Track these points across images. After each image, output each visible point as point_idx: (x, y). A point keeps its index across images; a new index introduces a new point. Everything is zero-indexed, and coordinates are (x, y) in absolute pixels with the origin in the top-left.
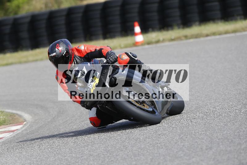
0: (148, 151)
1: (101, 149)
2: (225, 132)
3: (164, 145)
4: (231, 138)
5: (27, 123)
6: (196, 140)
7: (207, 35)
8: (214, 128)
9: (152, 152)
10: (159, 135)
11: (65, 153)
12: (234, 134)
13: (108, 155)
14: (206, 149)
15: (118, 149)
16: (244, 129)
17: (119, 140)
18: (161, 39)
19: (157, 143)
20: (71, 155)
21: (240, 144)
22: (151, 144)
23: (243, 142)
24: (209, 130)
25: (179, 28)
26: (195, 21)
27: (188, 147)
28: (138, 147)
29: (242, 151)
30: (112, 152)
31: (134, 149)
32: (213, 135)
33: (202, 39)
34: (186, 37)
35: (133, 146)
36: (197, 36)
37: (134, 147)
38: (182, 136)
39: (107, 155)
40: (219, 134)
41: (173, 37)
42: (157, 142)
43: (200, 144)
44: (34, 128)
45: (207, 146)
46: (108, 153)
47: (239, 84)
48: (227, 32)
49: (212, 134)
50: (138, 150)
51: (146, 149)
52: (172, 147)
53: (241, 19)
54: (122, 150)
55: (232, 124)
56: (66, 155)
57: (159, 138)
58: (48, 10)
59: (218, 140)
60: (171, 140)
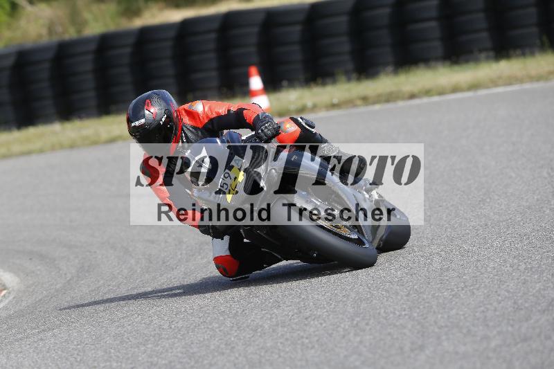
0: (282, 354)
1: (175, 351)
2: (454, 312)
3: (318, 341)
4: (468, 324)
5: (9, 293)
6: (389, 330)
7: (412, 96)
8: (428, 303)
9: (291, 358)
10: (306, 319)
11: (94, 361)
12: (475, 315)
13: (192, 363)
14: (412, 350)
15: (214, 350)
16: (495, 304)
17: (217, 330)
18: (309, 104)
19: (302, 337)
20: (108, 364)
21: (486, 338)
22: (287, 339)
23: (495, 332)
24: (419, 308)
25: (349, 80)
26: (385, 64)
27: (371, 344)
28: (258, 345)
29: (491, 355)
30: (200, 357)
31: (249, 351)
32: (427, 318)
33: (401, 104)
34: (365, 100)
35: (248, 343)
36: (389, 98)
37: (250, 345)
38: (358, 322)
39: (189, 363)
40: (440, 316)
41: (335, 101)
42: (302, 334)
43: (397, 339)
44: (24, 304)
45: (413, 343)
46: (190, 359)
47: (484, 204)
48: (456, 89)
49: (425, 316)
50: (258, 352)
51: (277, 351)
52: (336, 346)
53: (488, 59)
54: (223, 354)
55: (469, 293)
56: (96, 365)
57: (306, 325)
58: (55, 39)
59: (437, 330)
60: (333, 330)
